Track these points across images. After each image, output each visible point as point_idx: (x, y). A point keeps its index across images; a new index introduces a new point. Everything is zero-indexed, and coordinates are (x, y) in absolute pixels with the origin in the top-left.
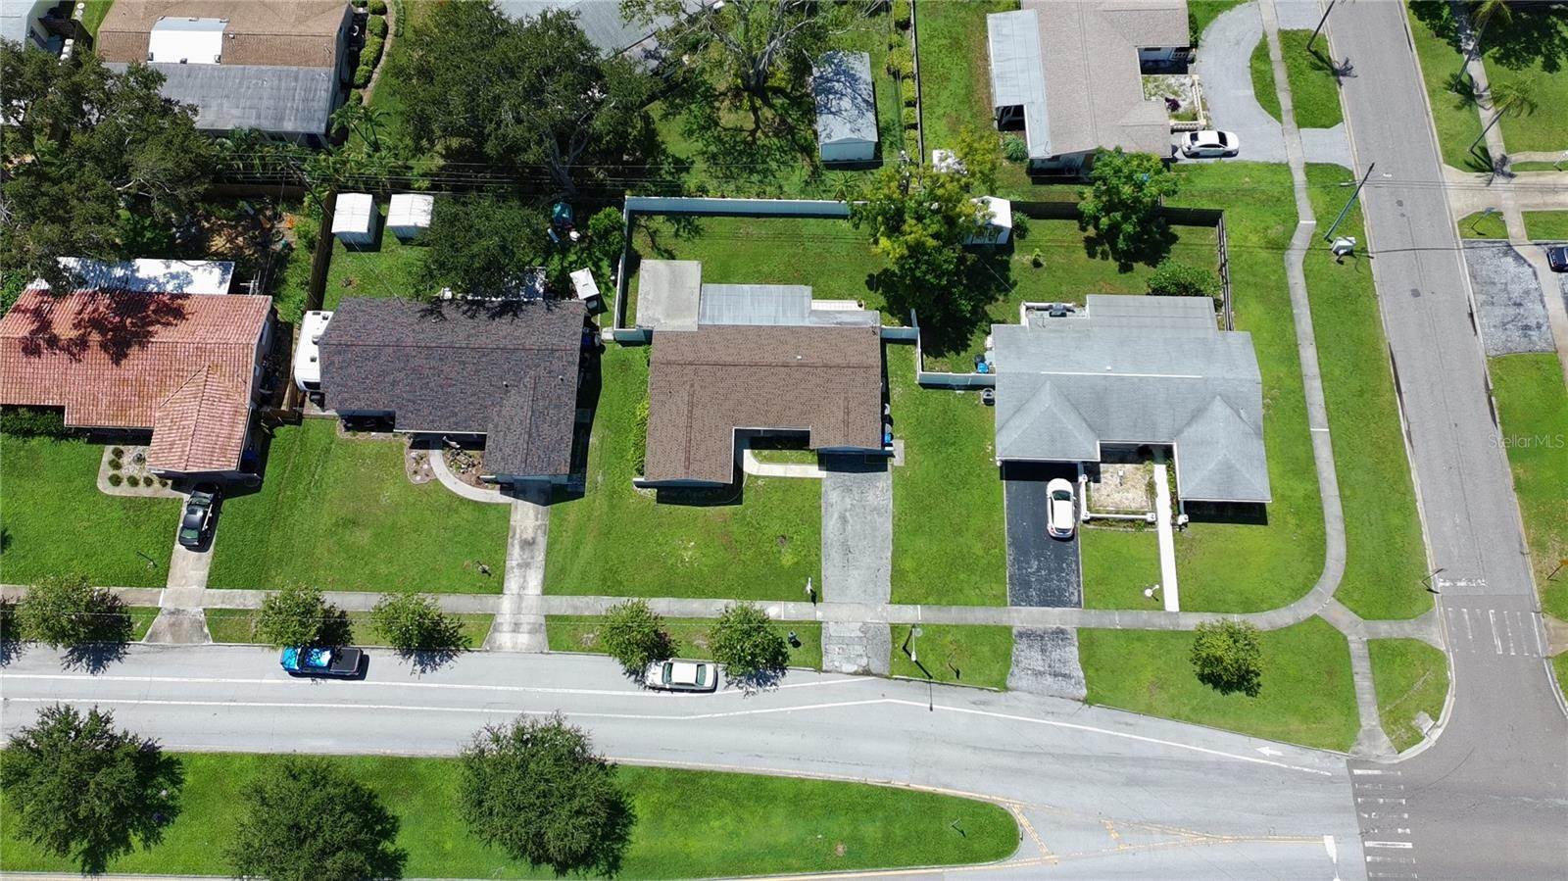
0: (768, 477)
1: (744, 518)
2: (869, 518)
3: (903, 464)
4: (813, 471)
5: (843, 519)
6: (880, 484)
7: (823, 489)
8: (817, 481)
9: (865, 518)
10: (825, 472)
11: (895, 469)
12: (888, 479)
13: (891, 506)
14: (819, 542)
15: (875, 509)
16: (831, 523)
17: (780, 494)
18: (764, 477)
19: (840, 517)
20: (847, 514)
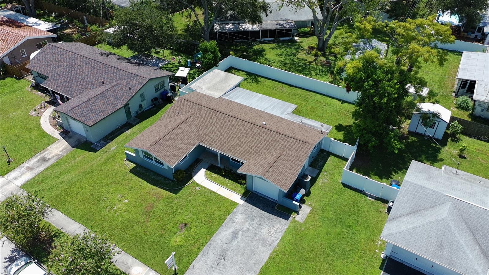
0: (204, 187)
1: (171, 203)
2: (254, 243)
3: (302, 221)
4: (236, 197)
5: (235, 235)
6: (277, 226)
7: (235, 210)
8: (234, 204)
9: (252, 242)
10: (244, 202)
11: (295, 222)
12: (285, 225)
13: (276, 243)
14: (207, 240)
15: (263, 239)
16: (225, 233)
17: (204, 200)
18: (202, 187)
19: (234, 232)
20: (240, 233)
